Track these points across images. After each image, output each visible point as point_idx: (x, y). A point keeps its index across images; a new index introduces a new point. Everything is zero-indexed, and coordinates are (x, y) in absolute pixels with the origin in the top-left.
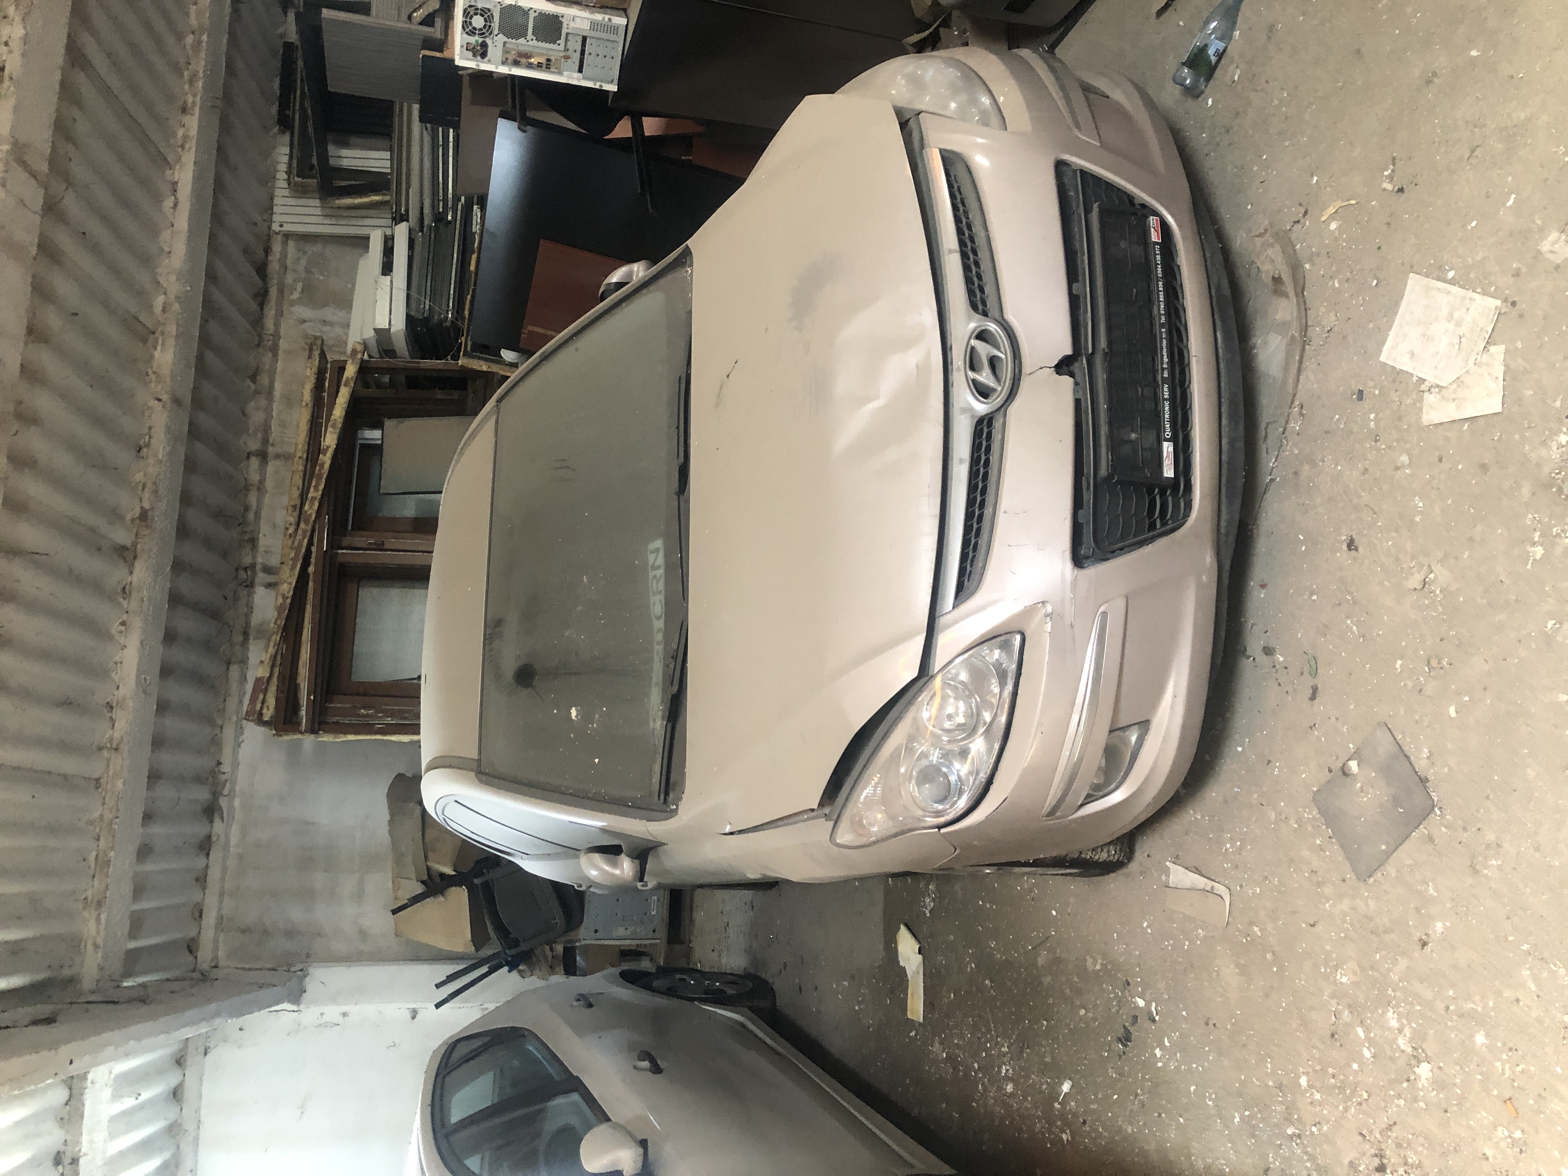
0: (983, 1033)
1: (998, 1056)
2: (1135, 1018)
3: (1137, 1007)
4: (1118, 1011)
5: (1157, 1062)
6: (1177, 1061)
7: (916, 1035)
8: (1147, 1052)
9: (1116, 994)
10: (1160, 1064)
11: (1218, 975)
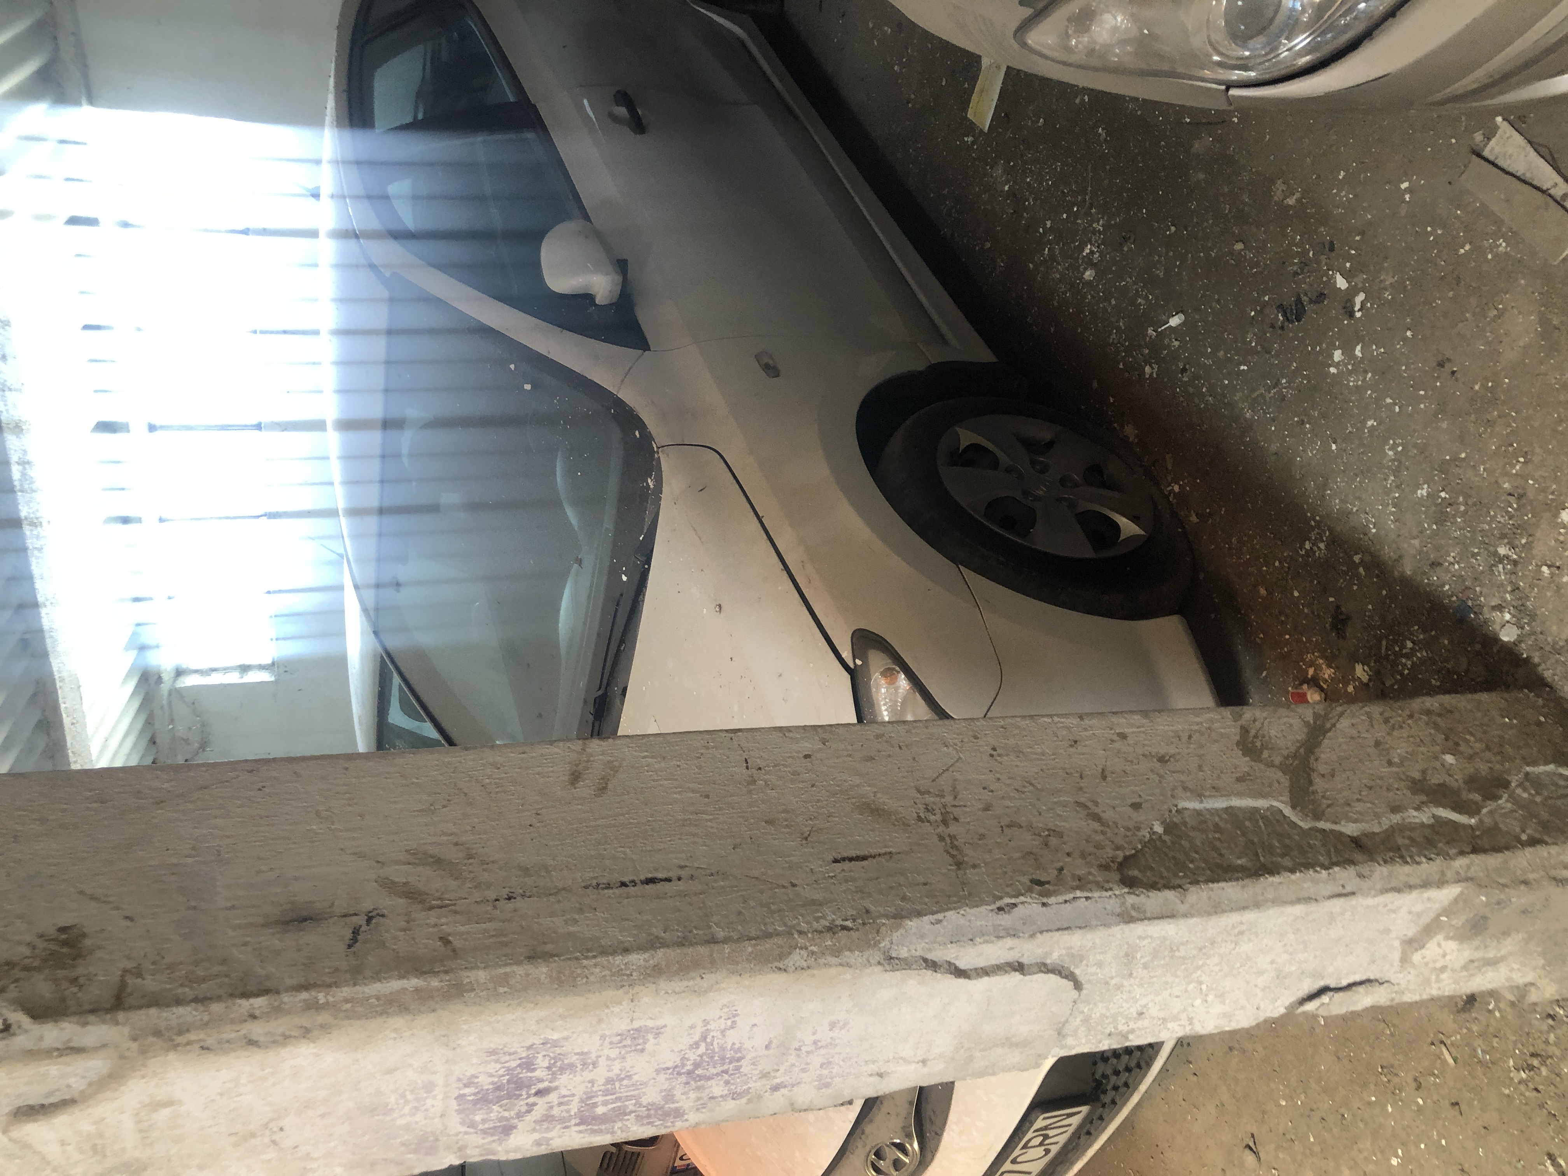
0: (1071, 190)
1: (1085, 229)
2: (1321, 296)
3: (1331, 282)
4: (1296, 274)
5: (1330, 366)
6: (1364, 380)
7: (973, 143)
8: (1320, 345)
9: (1305, 252)
10: (1333, 370)
11: (1501, 314)
